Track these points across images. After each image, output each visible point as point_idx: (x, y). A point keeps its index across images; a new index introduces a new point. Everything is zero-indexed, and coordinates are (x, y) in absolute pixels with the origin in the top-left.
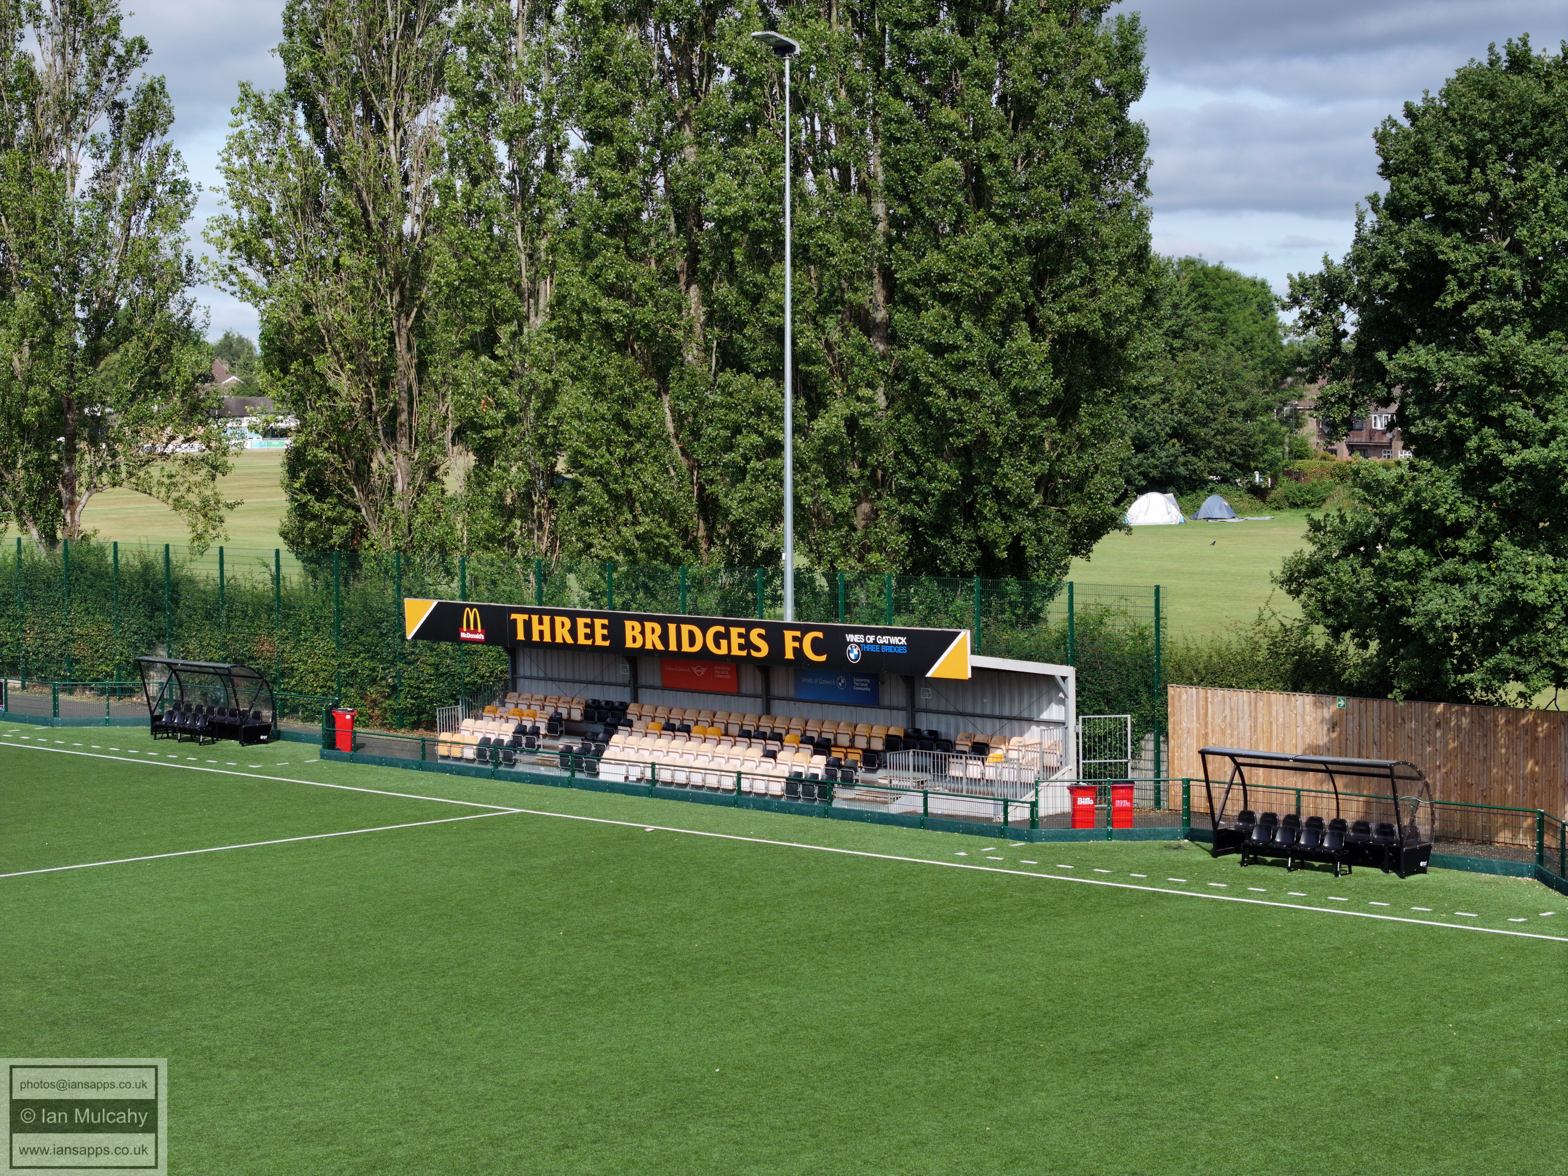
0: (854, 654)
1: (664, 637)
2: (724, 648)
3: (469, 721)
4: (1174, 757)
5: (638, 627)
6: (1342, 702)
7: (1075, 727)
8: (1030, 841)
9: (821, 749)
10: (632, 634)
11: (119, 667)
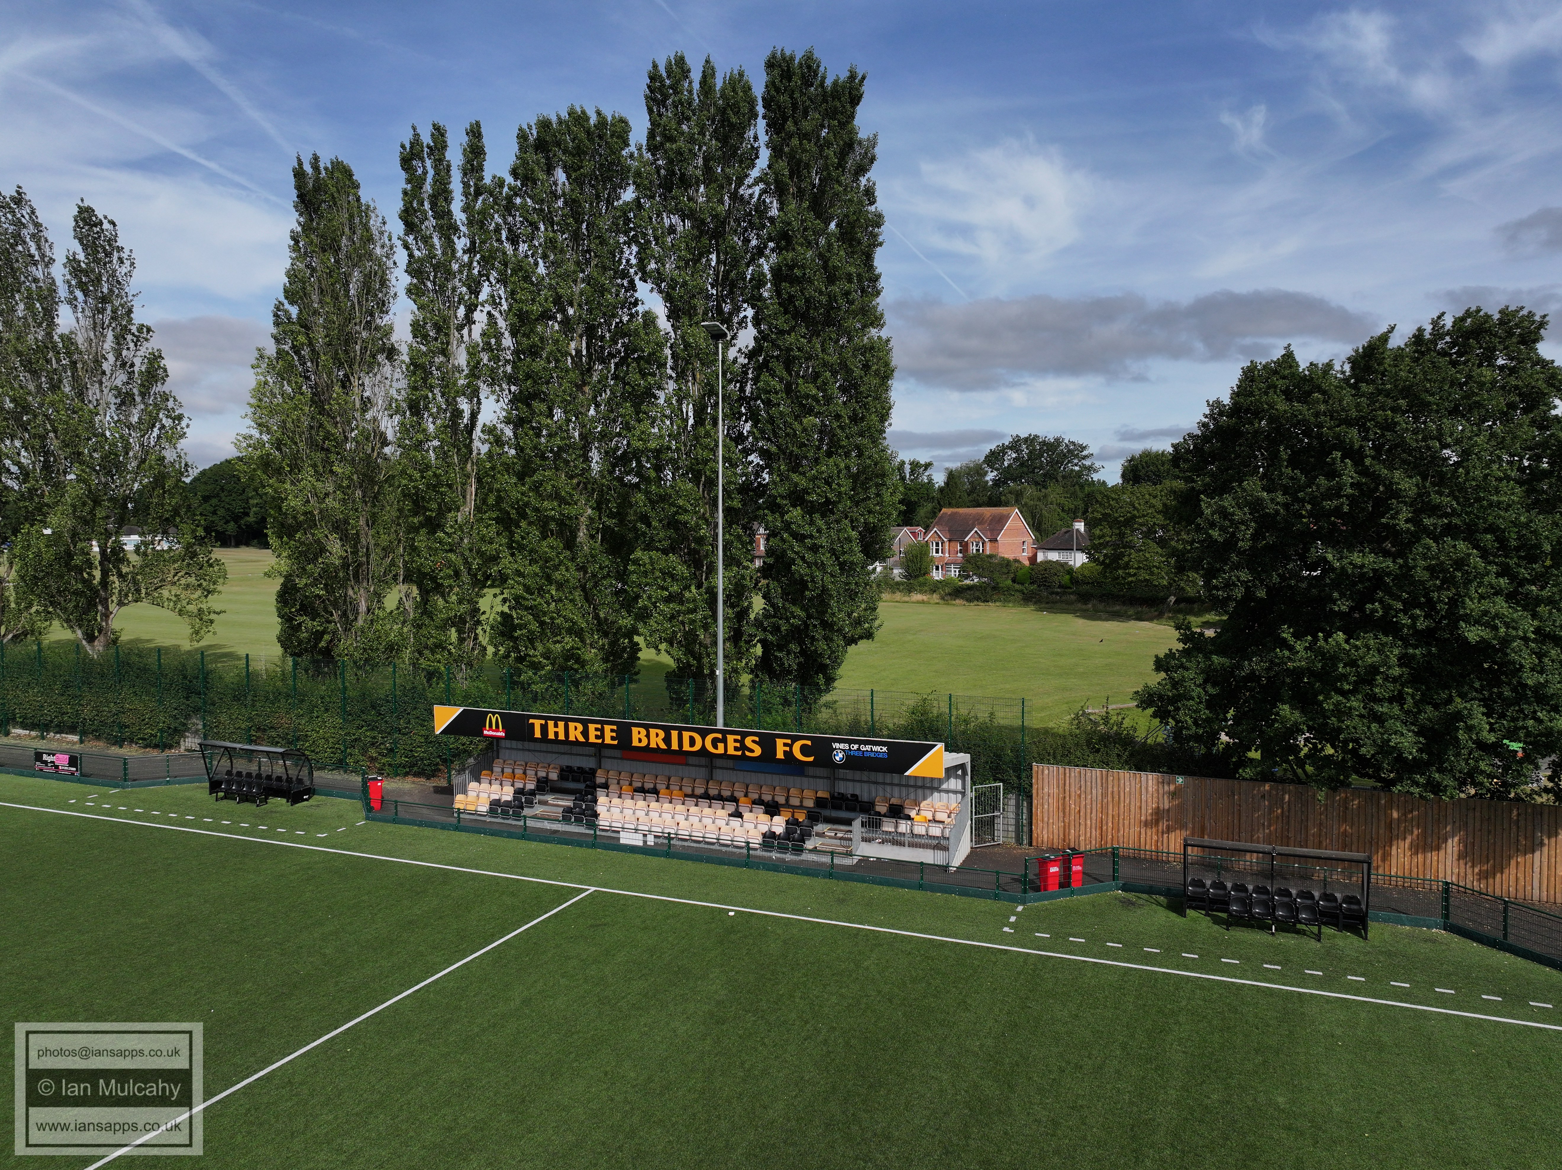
0: (839, 757)
1: (667, 740)
2: (721, 749)
3: (473, 785)
4: (1037, 811)
5: (643, 732)
6: (1180, 780)
7: (970, 794)
8: (1023, 903)
9: (772, 809)
10: (638, 737)
11: (161, 731)
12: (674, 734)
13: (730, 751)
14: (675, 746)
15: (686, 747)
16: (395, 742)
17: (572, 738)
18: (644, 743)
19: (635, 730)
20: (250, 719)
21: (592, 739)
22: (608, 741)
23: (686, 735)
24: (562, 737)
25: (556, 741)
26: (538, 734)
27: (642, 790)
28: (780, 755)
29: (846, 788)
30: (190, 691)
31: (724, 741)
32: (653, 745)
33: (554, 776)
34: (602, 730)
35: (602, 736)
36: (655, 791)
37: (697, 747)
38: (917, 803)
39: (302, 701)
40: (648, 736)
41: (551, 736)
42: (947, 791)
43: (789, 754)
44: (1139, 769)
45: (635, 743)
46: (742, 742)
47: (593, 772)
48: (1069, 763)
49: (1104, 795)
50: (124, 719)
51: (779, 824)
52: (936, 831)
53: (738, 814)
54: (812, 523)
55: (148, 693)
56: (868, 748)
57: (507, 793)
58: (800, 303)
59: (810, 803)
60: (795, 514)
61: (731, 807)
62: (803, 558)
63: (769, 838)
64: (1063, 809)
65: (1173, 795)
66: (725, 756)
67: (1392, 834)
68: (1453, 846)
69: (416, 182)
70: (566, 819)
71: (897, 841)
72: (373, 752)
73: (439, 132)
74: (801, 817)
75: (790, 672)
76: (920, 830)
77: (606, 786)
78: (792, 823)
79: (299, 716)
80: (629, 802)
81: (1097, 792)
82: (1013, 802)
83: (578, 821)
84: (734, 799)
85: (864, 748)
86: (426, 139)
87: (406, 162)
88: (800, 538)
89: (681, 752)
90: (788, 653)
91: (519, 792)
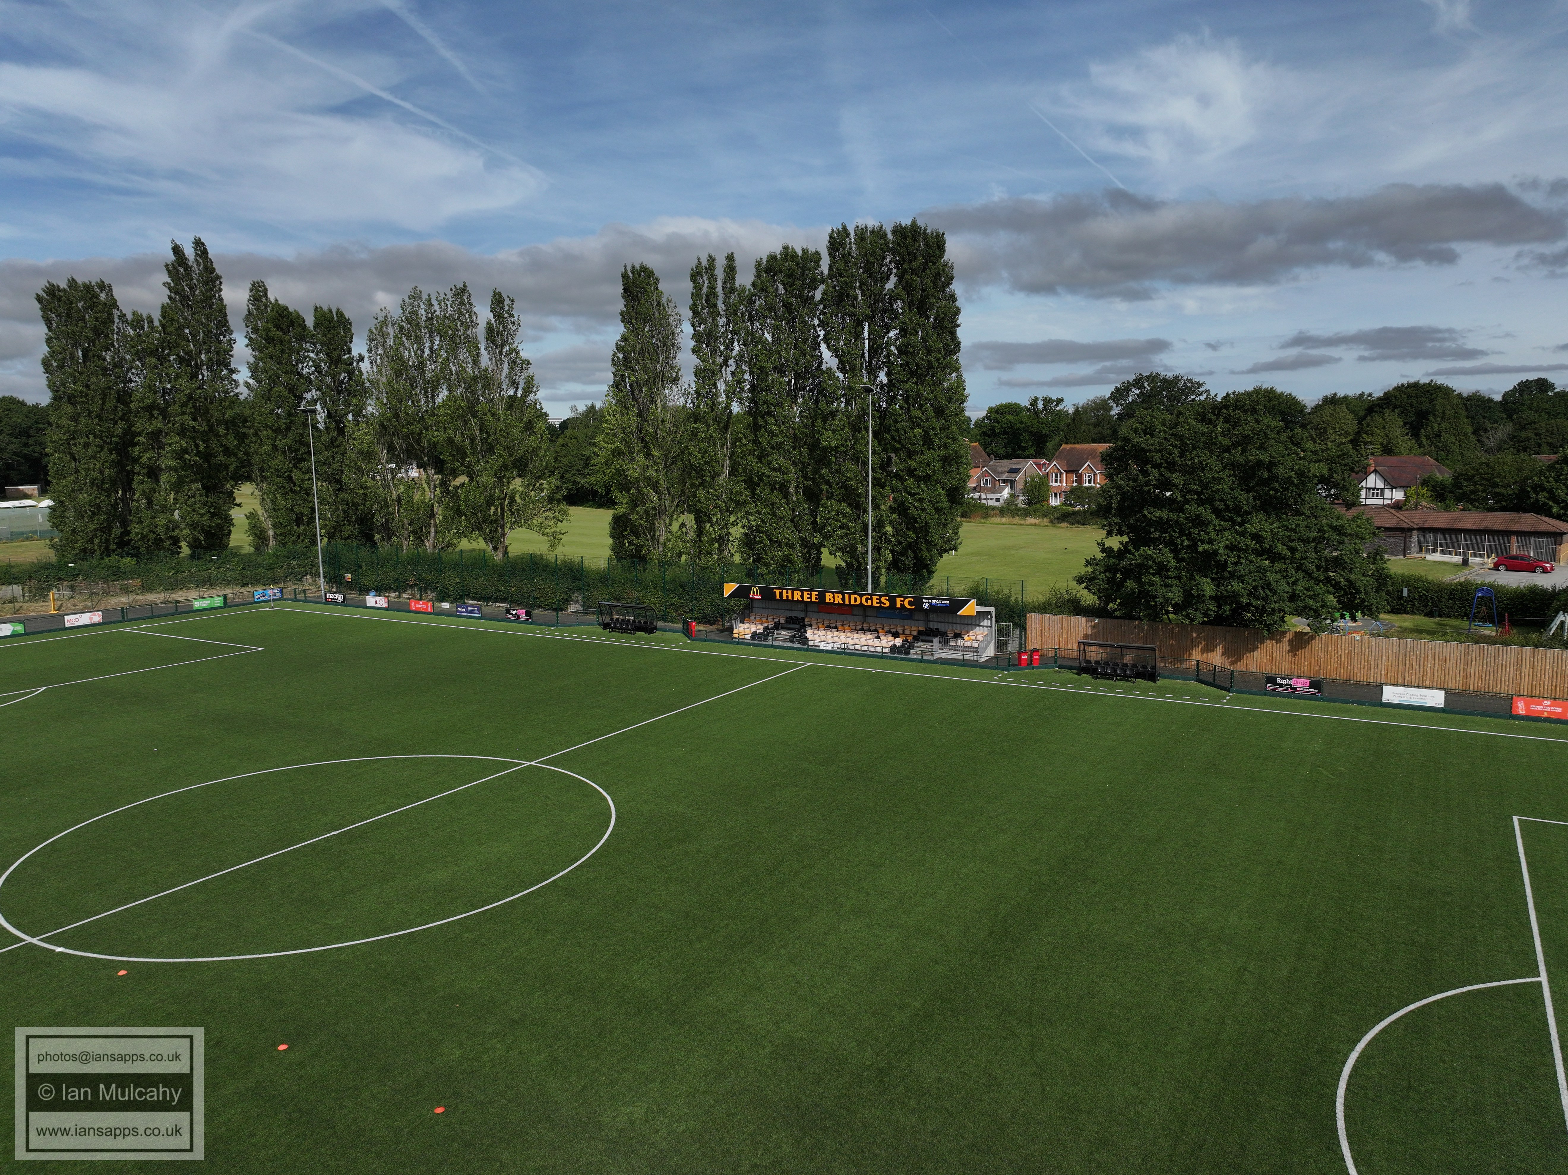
0: (926, 606)
1: (843, 599)
2: (869, 603)
3: (741, 625)
4: (1029, 636)
5: (831, 595)
6: (1097, 620)
7: (994, 628)
8: (1008, 670)
9: (895, 635)
10: (829, 597)
11: (558, 600)
12: (847, 596)
13: (875, 604)
14: (847, 602)
15: (853, 602)
16: (694, 605)
17: (795, 599)
18: (832, 601)
19: (827, 594)
20: (611, 593)
21: (806, 599)
22: (814, 600)
23: (853, 596)
24: (790, 598)
25: (787, 600)
26: (778, 597)
27: (829, 627)
28: (898, 606)
29: (933, 625)
30: (574, 578)
31: (871, 599)
32: (836, 602)
33: (783, 621)
34: (811, 595)
35: (811, 598)
36: (836, 627)
37: (858, 602)
38: (968, 632)
39: (640, 584)
40: (834, 597)
41: (785, 598)
42: (983, 626)
43: (902, 605)
44: (1078, 615)
45: (827, 601)
46: (880, 600)
47: (803, 619)
48: (1045, 612)
49: (1061, 628)
50: (536, 594)
51: (898, 642)
52: (975, 645)
53: (878, 637)
55: (550, 579)
56: (940, 602)
57: (760, 629)
59: (915, 633)
61: (875, 634)
62: (914, 506)
63: (893, 648)
64: (1041, 635)
65: (1093, 627)
66: (872, 606)
67: (1193, 644)
68: (1219, 649)
69: (698, 287)
70: (791, 641)
71: (956, 648)
72: (681, 611)
73: (711, 260)
74: (910, 639)
75: (909, 569)
76: (968, 644)
77: (810, 625)
78: (905, 641)
79: (639, 592)
80: (823, 632)
81: (1058, 626)
82: (1017, 633)
83: (798, 642)
84: (876, 631)
85: (938, 602)
86: (704, 263)
87: (693, 279)
88: (913, 494)
89: (850, 605)
90: (907, 557)
91: (766, 628)
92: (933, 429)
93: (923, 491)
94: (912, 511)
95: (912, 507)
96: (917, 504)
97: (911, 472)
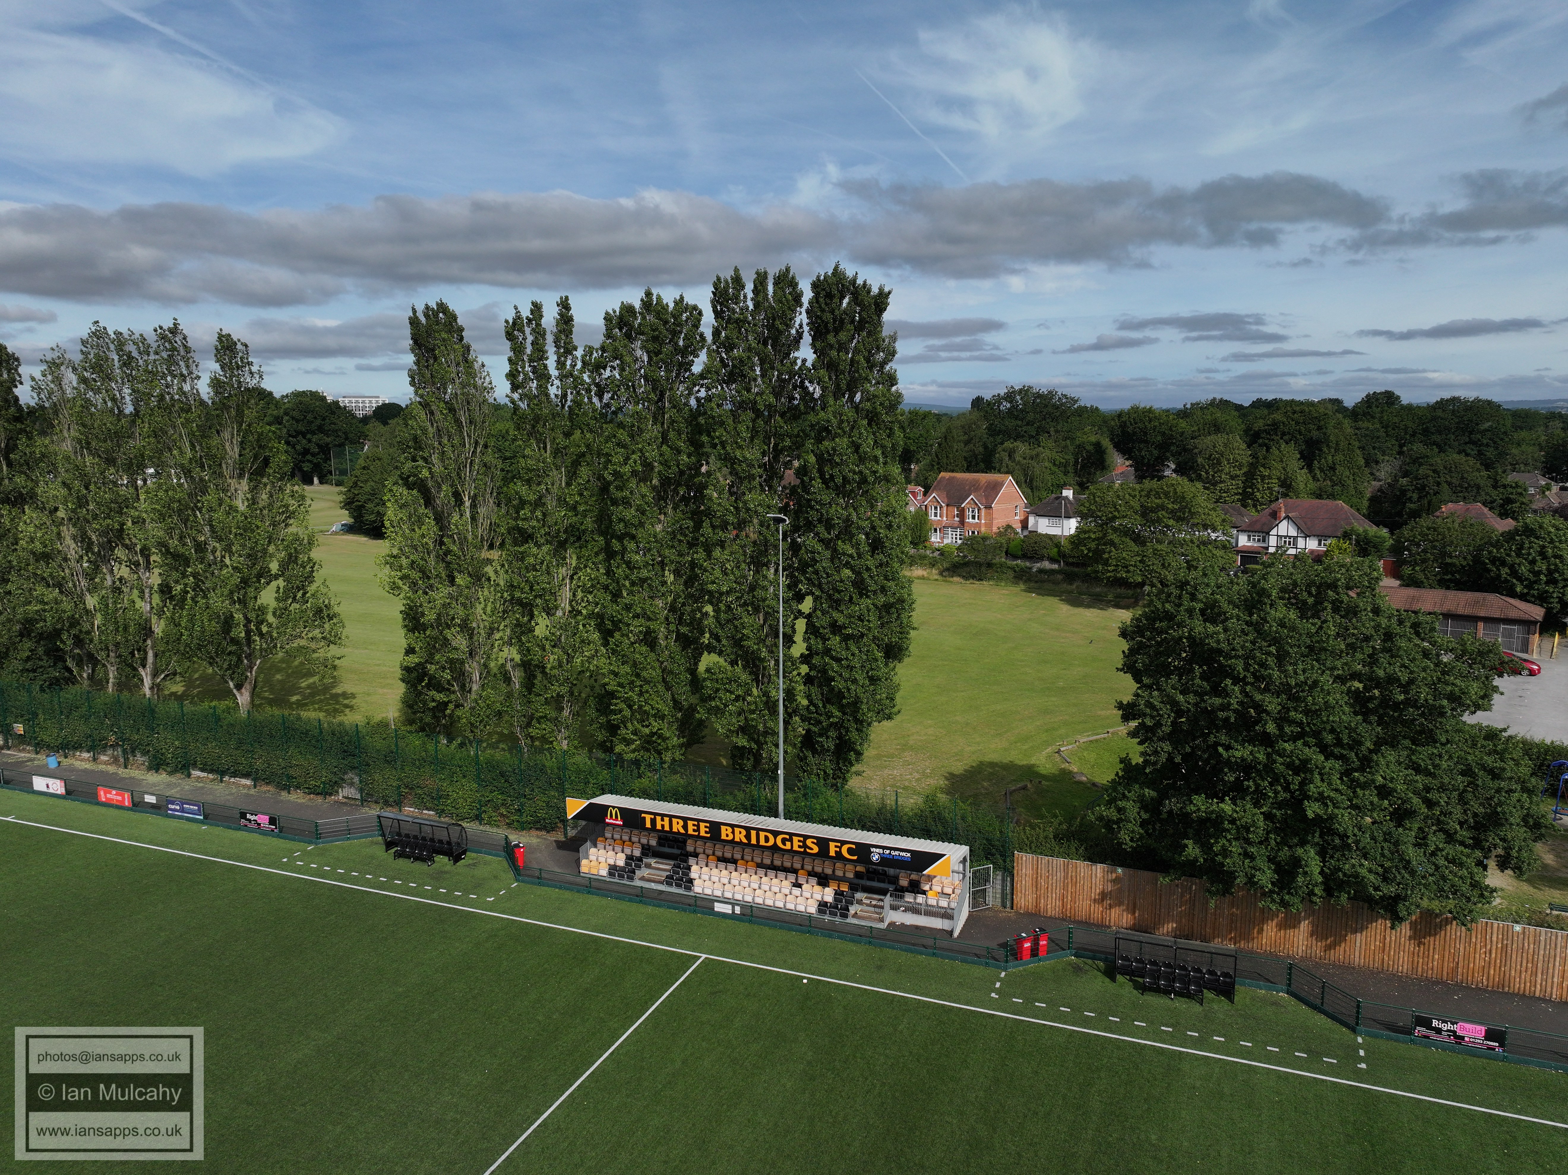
0: (875, 858)
1: (748, 837)
2: (788, 846)
3: (593, 851)
4: (1017, 886)
5: (730, 829)
6: (1120, 870)
7: (969, 874)
8: (1005, 970)
9: (823, 881)
10: (725, 832)
11: (324, 783)
12: (753, 833)
13: (796, 848)
14: (754, 841)
16: (522, 805)
17: (675, 830)
18: (730, 837)
19: (723, 828)
20: (400, 779)
21: (690, 832)
22: (703, 834)
23: (762, 834)
24: (667, 828)
25: (663, 830)
26: (648, 825)
27: (724, 861)
28: (832, 852)
30: (347, 754)
31: (791, 840)
32: (737, 839)
33: (653, 843)
34: (698, 826)
35: (698, 830)
36: (734, 862)
37: (771, 843)
39: (443, 768)
40: (733, 833)
41: (659, 827)
43: (839, 854)
44: (1091, 860)
45: (723, 837)
46: (804, 842)
47: (684, 841)
48: (1041, 854)
49: (1066, 877)
50: (292, 772)
51: (829, 894)
52: (944, 903)
53: (798, 885)
54: (848, 649)
55: (311, 753)
56: (897, 853)
57: (621, 861)
58: (839, 480)
59: (850, 875)
60: (835, 641)
61: (792, 877)
62: (841, 675)
63: (823, 906)
64: (1036, 885)
65: (1115, 881)
66: (791, 851)
68: (1304, 927)
69: (517, 348)
70: (669, 884)
71: (915, 910)
72: (503, 811)
73: (537, 308)
74: (845, 888)
76: (932, 902)
77: (696, 855)
78: (838, 894)
79: (441, 779)
80: (715, 871)
81: (1060, 875)
82: (999, 877)
83: (678, 886)
84: (795, 871)
85: (893, 853)
86: (526, 313)
87: (510, 334)
88: (838, 660)
89: (758, 846)
91: (629, 858)
92: (868, 569)
93: (853, 655)
94: (839, 684)
95: (838, 678)
96: (846, 674)
97: (836, 628)
